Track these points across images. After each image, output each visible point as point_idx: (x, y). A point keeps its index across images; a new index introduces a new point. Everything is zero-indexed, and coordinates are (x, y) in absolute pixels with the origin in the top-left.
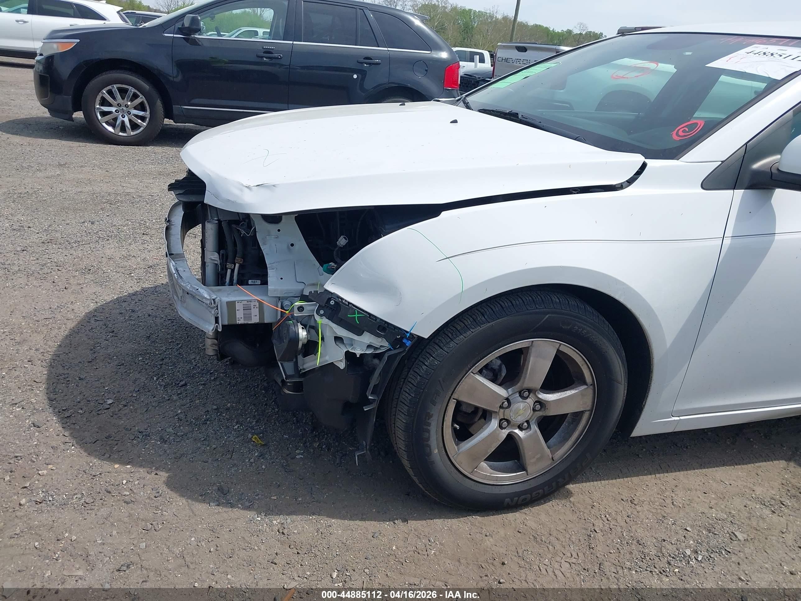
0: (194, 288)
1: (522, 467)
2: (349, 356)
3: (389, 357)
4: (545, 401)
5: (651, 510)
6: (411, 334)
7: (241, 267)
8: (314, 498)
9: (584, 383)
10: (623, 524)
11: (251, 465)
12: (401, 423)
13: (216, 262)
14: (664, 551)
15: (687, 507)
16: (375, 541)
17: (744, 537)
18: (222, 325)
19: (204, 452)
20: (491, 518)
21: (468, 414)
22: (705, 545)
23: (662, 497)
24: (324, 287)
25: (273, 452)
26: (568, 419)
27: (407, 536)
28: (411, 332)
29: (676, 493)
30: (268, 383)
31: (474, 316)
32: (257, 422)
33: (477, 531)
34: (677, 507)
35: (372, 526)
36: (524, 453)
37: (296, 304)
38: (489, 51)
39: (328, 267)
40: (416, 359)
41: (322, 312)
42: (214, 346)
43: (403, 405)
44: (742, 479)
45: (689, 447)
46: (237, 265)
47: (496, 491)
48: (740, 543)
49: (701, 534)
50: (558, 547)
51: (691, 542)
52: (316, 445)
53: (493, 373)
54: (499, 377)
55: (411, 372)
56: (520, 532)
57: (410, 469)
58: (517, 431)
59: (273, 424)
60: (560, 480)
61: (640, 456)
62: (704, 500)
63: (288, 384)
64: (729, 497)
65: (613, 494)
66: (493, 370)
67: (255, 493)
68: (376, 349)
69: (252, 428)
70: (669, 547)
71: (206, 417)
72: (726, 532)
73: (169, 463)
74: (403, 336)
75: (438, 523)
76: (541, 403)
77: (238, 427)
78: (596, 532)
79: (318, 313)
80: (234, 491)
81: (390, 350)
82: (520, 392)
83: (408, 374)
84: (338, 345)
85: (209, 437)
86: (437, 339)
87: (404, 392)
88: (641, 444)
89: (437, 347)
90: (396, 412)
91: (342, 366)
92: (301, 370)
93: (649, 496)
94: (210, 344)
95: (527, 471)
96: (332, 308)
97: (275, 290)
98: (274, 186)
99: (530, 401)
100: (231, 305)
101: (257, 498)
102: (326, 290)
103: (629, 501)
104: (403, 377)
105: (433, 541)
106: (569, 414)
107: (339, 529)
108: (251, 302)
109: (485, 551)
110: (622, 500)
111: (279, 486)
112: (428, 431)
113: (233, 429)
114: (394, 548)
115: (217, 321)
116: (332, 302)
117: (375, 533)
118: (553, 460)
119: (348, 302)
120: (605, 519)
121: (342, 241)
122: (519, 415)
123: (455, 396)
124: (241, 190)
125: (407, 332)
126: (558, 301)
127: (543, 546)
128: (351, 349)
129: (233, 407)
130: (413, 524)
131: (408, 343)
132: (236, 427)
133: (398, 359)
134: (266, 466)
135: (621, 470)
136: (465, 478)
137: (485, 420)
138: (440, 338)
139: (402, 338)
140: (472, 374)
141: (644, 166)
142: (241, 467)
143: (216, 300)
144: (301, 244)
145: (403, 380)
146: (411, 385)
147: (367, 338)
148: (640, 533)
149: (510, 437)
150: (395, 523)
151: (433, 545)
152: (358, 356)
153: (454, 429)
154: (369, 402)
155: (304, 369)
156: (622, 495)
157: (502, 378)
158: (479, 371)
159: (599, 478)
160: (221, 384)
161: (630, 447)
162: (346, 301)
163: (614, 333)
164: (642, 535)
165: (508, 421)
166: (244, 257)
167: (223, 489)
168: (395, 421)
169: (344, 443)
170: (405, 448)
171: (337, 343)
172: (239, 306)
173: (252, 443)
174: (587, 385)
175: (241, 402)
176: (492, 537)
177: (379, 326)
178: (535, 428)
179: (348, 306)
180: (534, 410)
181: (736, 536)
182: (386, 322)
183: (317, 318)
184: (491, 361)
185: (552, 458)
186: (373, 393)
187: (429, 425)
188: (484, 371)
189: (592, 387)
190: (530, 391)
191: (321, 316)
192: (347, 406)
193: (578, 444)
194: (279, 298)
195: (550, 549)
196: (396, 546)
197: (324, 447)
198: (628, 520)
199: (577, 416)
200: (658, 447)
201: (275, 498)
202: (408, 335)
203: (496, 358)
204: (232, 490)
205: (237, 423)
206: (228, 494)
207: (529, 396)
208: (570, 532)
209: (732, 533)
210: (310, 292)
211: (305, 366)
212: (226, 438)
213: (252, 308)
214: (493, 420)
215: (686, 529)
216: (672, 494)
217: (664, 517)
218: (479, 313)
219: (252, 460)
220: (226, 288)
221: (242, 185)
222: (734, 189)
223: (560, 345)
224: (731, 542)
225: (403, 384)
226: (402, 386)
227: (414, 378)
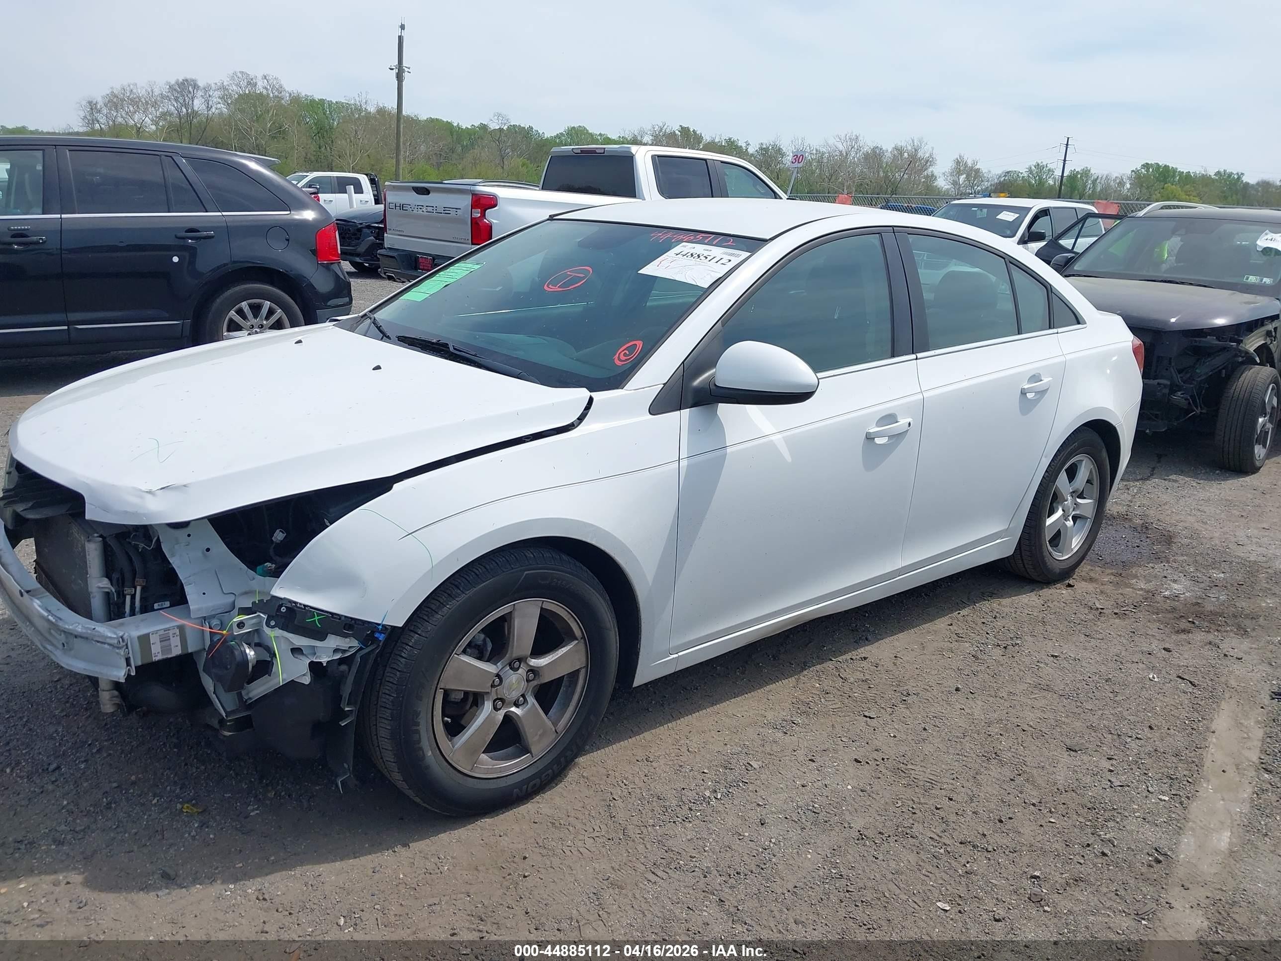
0: (88, 628)
1: (526, 750)
2: (315, 667)
3: (361, 657)
4: (538, 667)
5: (667, 763)
6: (384, 626)
7: (144, 589)
8: (289, 852)
9: (574, 638)
10: (641, 784)
11: (194, 838)
12: (386, 730)
13: (107, 590)
14: (684, 798)
15: (701, 749)
16: (377, 876)
17: (759, 765)
18: (136, 667)
19: (122, 841)
20: (502, 817)
21: (457, 703)
22: (723, 782)
23: (677, 747)
24: (271, 593)
25: (218, 818)
26: (565, 682)
27: (412, 861)
28: (384, 623)
29: (691, 739)
30: (178, 738)
31: (448, 591)
32: (181, 789)
33: (489, 834)
34: (692, 753)
35: (368, 861)
36: (525, 732)
37: (234, 620)
38: (367, 175)
39: (265, 569)
40: (391, 653)
41: (273, 623)
42: (115, 699)
43: (386, 710)
44: (754, 708)
45: (699, 688)
46: (139, 588)
47: (502, 784)
48: (755, 772)
49: (718, 773)
50: (579, 826)
51: (710, 783)
52: (271, 794)
53: (478, 650)
54: (485, 652)
55: (388, 669)
56: (536, 823)
57: (404, 783)
58: (513, 709)
59: (204, 785)
60: (569, 753)
61: (650, 710)
62: (718, 739)
63: (228, 724)
64: (742, 729)
65: (628, 758)
66: (477, 647)
67: (212, 867)
68: (344, 651)
69: (178, 797)
70: (690, 794)
71: (106, 799)
72: (741, 764)
73: (80, 866)
74: (375, 630)
75: (444, 837)
76: (533, 671)
77: (158, 800)
78: (615, 800)
79: (268, 624)
80: (183, 872)
81: (361, 649)
82: (510, 665)
83: (384, 672)
84: (297, 658)
85: (122, 822)
86: (412, 625)
87: (383, 695)
88: (649, 696)
89: (412, 634)
90: (376, 721)
91: (307, 680)
92: (246, 700)
93: (664, 749)
94: (108, 697)
95: (531, 754)
96: (283, 615)
97: (199, 610)
98: (185, 486)
99: (522, 671)
100: (144, 640)
101: (217, 871)
102: (274, 597)
103: (644, 760)
104: (380, 678)
105: (443, 857)
106: (565, 677)
107: (331, 876)
108: (169, 630)
109: (503, 851)
110: (638, 761)
111: (241, 851)
112: (418, 732)
113: (152, 804)
114: (401, 876)
115: (128, 664)
116: (283, 609)
117: (374, 868)
118: (557, 733)
119: (304, 605)
120: (622, 785)
121: (279, 536)
122: (514, 690)
123: (441, 685)
124: (141, 497)
125: (379, 624)
126: (532, 556)
127: (562, 829)
128: (316, 659)
129: (140, 779)
130: (416, 846)
131: (382, 637)
132: (155, 801)
133: (373, 657)
134: (215, 834)
135: (632, 730)
136: (465, 778)
137: (477, 707)
138: (415, 623)
139: (373, 632)
140: (456, 656)
141: (591, 400)
142: (181, 844)
143: (125, 637)
144: (220, 548)
145: (379, 682)
146: (391, 685)
147: (333, 642)
148: (659, 788)
149: (508, 718)
150: (395, 852)
151: (444, 861)
152: (325, 665)
153: (445, 724)
154: (345, 715)
155: (250, 699)
156: (636, 755)
157: (488, 654)
158: (462, 651)
159: (609, 743)
160: (110, 754)
161: (639, 702)
162: (300, 604)
163: (594, 579)
164: (662, 790)
165: (501, 700)
166: (145, 576)
167: (169, 875)
168: (376, 731)
169: (306, 784)
170: (394, 758)
171: (296, 656)
172: (154, 639)
173: (185, 814)
174: (577, 639)
175: (148, 769)
176: (506, 835)
177: (346, 624)
178: (531, 700)
179: (305, 609)
180: (528, 681)
181: (751, 766)
182: (352, 619)
183: (266, 629)
184: (474, 637)
185: (556, 731)
186: (349, 704)
187: (418, 724)
188: (468, 650)
189: (582, 641)
190: (520, 660)
191: (273, 627)
192: (318, 727)
193: (579, 711)
194: (205, 618)
195: (571, 830)
196: (403, 874)
197: (283, 794)
198: (646, 779)
199: (574, 675)
200: (667, 696)
201: (241, 865)
202: (380, 627)
203: (479, 632)
204: (181, 872)
205: (154, 796)
206: (176, 879)
207: (520, 666)
208: (588, 807)
209: (748, 763)
210: (254, 603)
211: (251, 695)
212: (146, 817)
213: (171, 637)
214: (486, 702)
215: (703, 772)
216: (686, 742)
217: (681, 766)
218: (453, 586)
219: (193, 833)
220: (128, 619)
221: (141, 490)
222: (680, 409)
223: (543, 603)
224: (747, 773)
225: (380, 686)
226: (379, 689)
227: (392, 675)
